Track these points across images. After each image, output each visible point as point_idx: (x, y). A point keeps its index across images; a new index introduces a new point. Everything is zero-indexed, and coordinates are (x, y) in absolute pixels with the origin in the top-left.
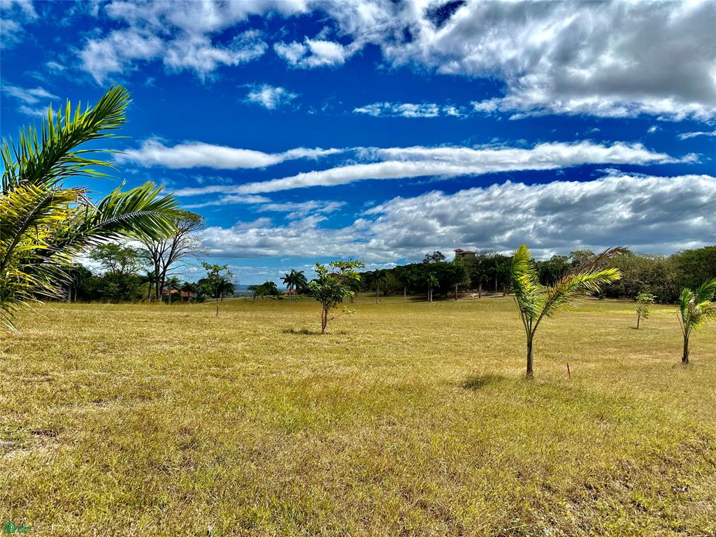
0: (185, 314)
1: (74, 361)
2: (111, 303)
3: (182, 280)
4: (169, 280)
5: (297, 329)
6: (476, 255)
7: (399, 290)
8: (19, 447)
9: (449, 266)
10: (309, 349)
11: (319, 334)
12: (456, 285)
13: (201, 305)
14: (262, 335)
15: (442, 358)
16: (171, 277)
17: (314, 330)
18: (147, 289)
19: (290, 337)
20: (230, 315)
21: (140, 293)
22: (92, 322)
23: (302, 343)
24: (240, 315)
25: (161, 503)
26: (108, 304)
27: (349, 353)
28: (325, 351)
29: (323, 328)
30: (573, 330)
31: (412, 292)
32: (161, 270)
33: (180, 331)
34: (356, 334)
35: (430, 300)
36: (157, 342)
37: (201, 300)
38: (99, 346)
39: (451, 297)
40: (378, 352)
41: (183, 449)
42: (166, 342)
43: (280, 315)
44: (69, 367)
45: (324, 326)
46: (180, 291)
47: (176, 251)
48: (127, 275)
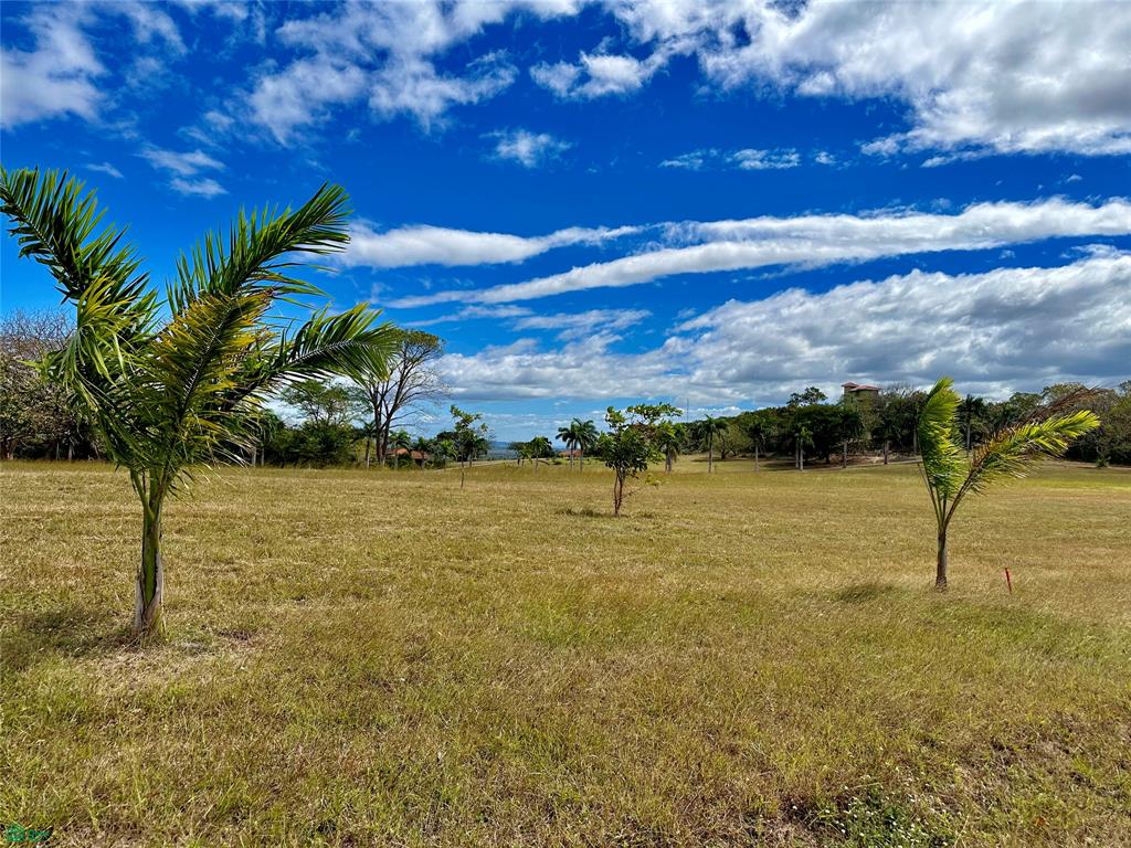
0: (418, 484)
1: (266, 547)
2: (313, 467)
3: (414, 435)
4: (394, 434)
5: (578, 509)
6: (880, 393)
7: (747, 450)
8: (205, 650)
9: (832, 411)
10: (592, 537)
11: (609, 516)
12: (845, 443)
13: (440, 471)
14: (526, 516)
15: (802, 558)
16: (397, 430)
17: (603, 511)
18: (364, 449)
19: (565, 520)
20: (480, 486)
21: (353, 453)
22: (287, 493)
23: (582, 528)
24: (495, 487)
25: (380, 724)
26: (309, 470)
27: (654, 545)
28: (617, 541)
29: (617, 508)
30: (1037, 518)
31: (768, 455)
32: (384, 420)
33: (410, 509)
34: (669, 517)
35: (799, 468)
36: (379, 523)
37: (440, 465)
38: (298, 527)
39: (836, 464)
40: (699, 545)
41: (411, 661)
42: (390, 523)
43: (554, 488)
44: (260, 554)
45: (618, 504)
46: (410, 451)
47: (404, 391)
48: (334, 426)
